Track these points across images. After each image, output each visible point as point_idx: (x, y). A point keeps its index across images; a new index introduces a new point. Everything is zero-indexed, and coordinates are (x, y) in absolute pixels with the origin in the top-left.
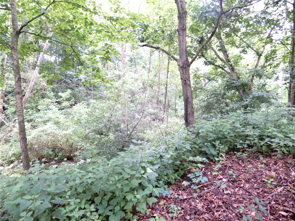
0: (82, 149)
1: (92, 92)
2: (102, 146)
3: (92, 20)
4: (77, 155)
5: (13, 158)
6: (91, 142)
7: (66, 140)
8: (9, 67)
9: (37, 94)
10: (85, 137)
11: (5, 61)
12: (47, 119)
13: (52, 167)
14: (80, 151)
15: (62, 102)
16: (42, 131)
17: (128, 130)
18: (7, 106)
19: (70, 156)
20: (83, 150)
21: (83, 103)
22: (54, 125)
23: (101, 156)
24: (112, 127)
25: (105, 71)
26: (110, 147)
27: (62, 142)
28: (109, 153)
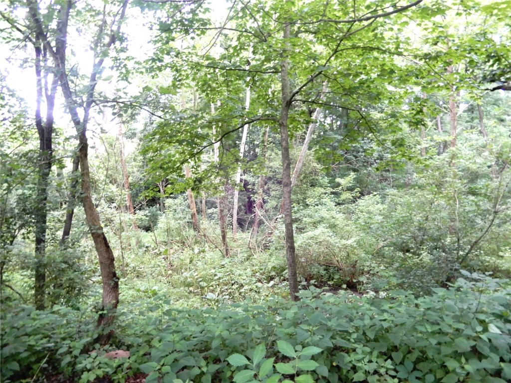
0: (371, 272)
1: (390, 175)
2: (408, 272)
3: (393, 65)
4: (363, 282)
5: (273, 273)
6: (387, 263)
7: (345, 254)
8: (271, 142)
9: (304, 181)
10: (377, 253)
11: (267, 134)
12: (319, 219)
13: (325, 294)
14: (368, 276)
15: (341, 194)
16: (312, 238)
17: (459, 248)
18: (267, 197)
19: (352, 281)
20: (374, 275)
21: (375, 195)
22: (329, 230)
23: (405, 290)
24: (426, 240)
25: (416, 138)
26: (423, 276)
27: (339, 258)
28: (420, 287)
